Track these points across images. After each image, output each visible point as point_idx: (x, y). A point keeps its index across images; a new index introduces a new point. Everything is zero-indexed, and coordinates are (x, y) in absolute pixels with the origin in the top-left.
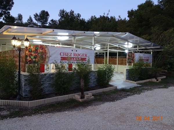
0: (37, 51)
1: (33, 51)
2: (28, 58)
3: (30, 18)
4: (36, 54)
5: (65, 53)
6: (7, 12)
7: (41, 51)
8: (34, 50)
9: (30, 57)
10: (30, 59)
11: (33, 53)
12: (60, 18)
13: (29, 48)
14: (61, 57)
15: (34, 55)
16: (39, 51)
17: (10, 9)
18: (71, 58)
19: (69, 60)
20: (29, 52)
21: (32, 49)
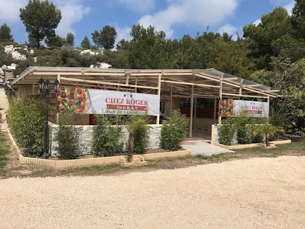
0: (73, 95)
1: (67, 95)
2: (61, 105)
3: (86, 39)
4: (72, 100)
5: (113, 100)
6: (50, 31)
7: (78, 95)
8: (69, 94)
9: (63, 104)
10: (64, 107)
11: (67, 99)
12: (132, 38)
13: (63, 92)
14: (107, 105)
15: (69, 101)
16: (75, 96)
17: (55, 26)
18: (123, 106)
19: (120, 109)
20: (62, 97)
21: (66, 94)
